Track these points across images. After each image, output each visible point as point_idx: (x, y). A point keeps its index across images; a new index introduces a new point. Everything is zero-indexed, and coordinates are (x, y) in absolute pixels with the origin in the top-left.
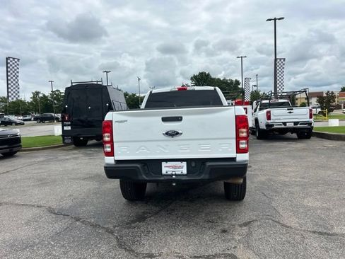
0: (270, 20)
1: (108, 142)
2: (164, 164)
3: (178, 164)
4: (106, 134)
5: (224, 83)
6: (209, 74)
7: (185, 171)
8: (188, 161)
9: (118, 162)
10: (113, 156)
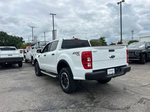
0: (51, 14)
1: (89, 62)
2: (108, 70)
3: (112, 69)
4: (88, 58)
5: (15, 38)
6: (6, 33)
7: (114, 72)
8: (115, 68)
9: (94, 71)
10: (92, 68)
